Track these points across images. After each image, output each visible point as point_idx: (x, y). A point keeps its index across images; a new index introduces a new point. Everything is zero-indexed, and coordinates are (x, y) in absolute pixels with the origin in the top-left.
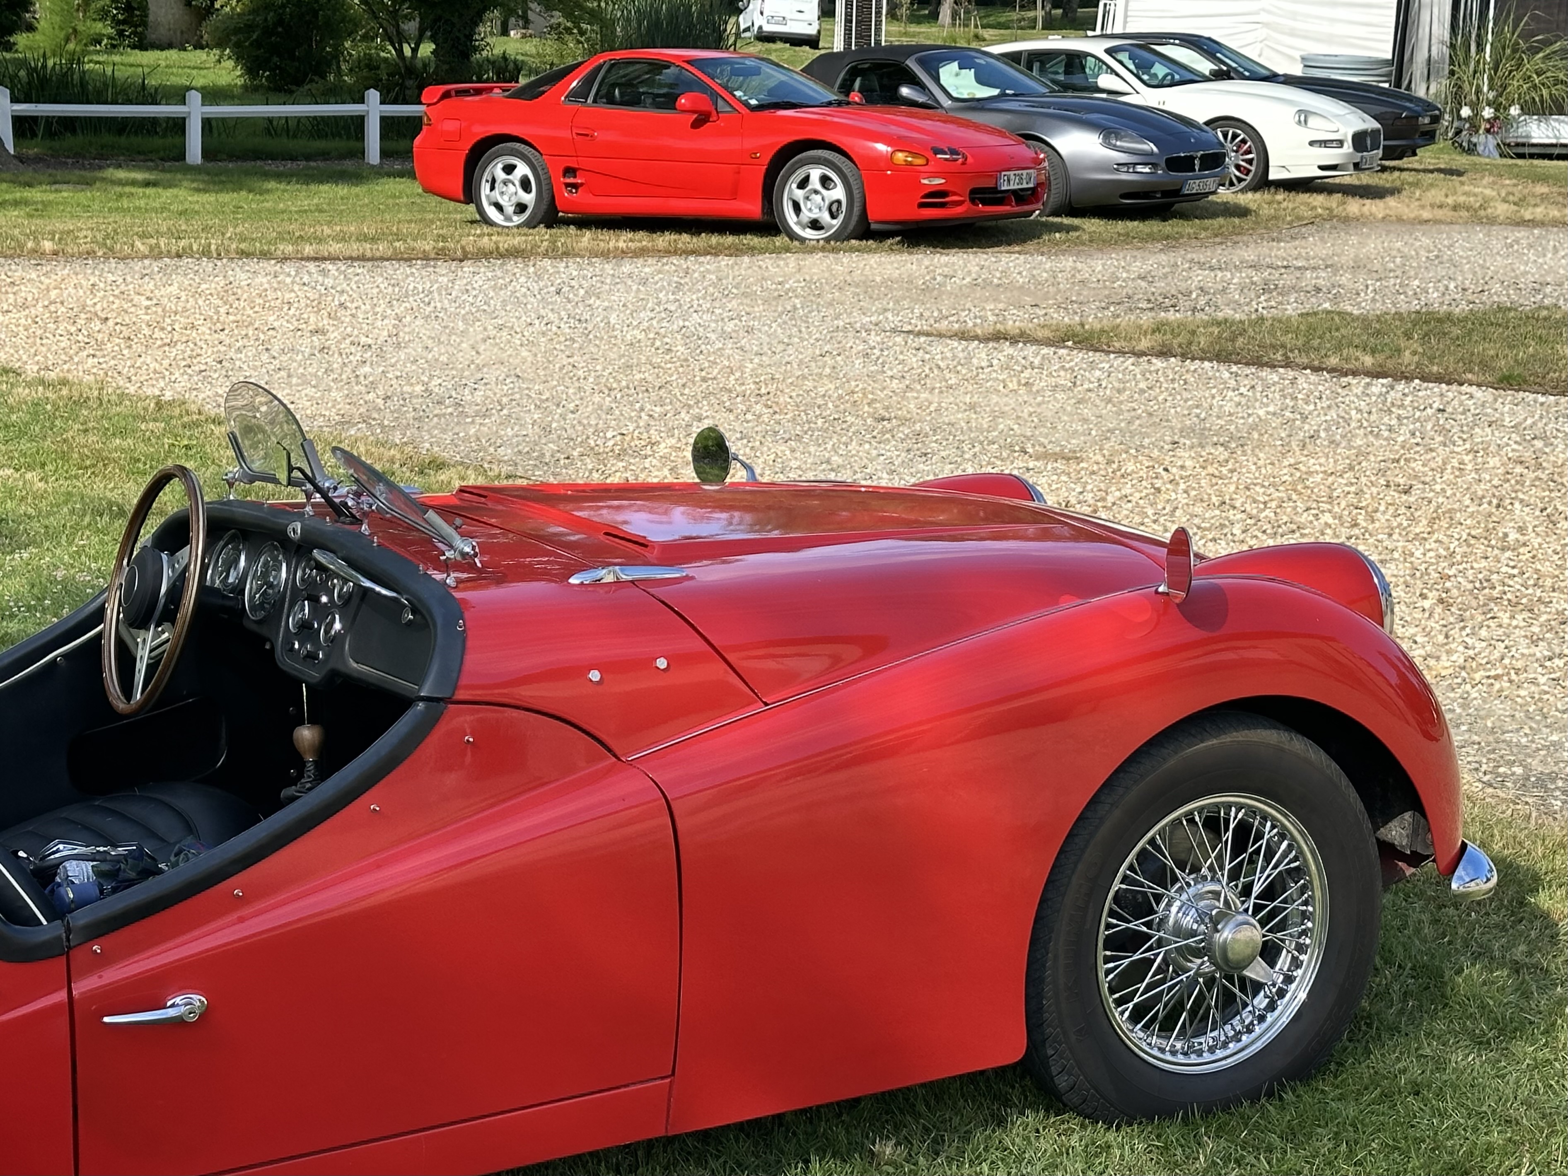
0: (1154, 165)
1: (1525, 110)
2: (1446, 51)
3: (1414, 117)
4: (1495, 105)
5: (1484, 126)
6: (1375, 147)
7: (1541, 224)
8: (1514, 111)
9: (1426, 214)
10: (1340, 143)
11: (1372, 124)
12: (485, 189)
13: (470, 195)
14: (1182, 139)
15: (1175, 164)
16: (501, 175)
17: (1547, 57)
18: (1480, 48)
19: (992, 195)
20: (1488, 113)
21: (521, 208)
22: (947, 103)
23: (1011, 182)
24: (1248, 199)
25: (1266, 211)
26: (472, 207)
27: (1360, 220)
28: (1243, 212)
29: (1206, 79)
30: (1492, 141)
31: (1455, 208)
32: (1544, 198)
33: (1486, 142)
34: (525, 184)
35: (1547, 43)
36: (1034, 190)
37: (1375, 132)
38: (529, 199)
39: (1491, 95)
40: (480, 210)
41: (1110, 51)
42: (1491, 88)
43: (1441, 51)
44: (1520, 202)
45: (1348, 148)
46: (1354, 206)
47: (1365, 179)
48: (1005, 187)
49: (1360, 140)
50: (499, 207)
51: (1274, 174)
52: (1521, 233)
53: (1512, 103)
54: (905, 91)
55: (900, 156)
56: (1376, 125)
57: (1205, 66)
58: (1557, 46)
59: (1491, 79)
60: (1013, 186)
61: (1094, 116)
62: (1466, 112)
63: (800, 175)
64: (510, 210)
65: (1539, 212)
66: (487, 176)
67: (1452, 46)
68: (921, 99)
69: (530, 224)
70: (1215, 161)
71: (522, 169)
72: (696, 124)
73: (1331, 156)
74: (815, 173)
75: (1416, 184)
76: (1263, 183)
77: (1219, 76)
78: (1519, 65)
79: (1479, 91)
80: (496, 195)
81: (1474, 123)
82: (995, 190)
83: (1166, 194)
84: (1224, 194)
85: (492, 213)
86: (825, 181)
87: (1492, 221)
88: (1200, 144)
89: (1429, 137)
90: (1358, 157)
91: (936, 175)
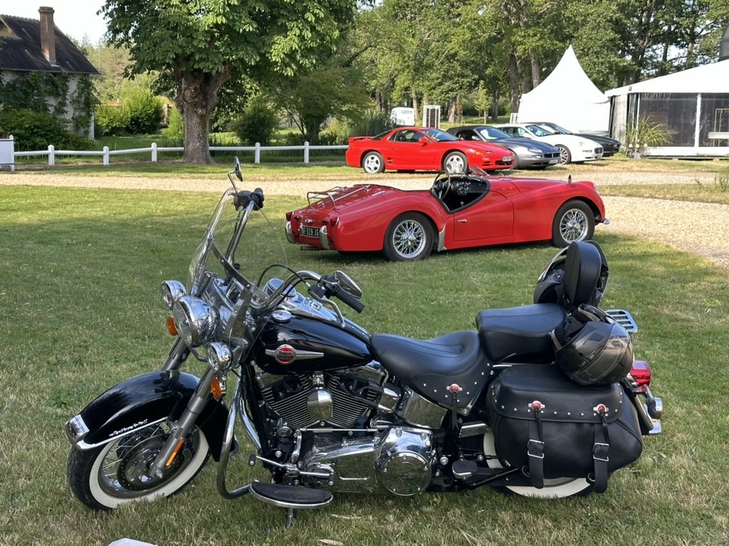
0: (541, 156)
1: (649, 145)
2: (625, 128)
3: (612, 145)
4: (640, 144)
5: (636, 150)
6: (601, 152)
7: (647, 172)
8: (646, 145)
9: (615, 170)
10: (591, 151)
11: (600, 146)
12: (366, 163)
13: (362, 166)
14: (549, 150)
15: (547, 156)
16: (370, 160)
17: (655, 129)
18: (635, 126)
19: (501, 163)
20: (637, 146)
21: (376, 168)
22: (485, 140)
23: (505, 159)
24: (566, 166)
25: (571, 169)
26: (362, 169)
27: (596, 171)
28: (565, 169)
29: (553, 134)
30: (639, 155)
31: (623, 168)
32: (649, 166)
33: (637, 155)
34: (377, 162)
35: (655, 125)
36: (511, 162)
37: (601, 149)
38: (378, 166)
39: (638, 141)
40: (365, 170)
41: (527, 127)
42: (638, 138)
43: (623, 128)
44: (642, 167)
45: (593, 152)
46: (595, 168)
47: (599, 162)
48: (504, 160)
49: (597, 151)
50: (370, 168)
51: (572, 160)
52: (640, 173)
53: (645, 143)
54: (473, 137)
55: (478, 153)
56: (601, 146)
57: (553, 131)
58: (658, 126)
59: (638, 136)
60: (506, 160)
61: (525, 144)
62: (631, 146)
63: (451, 158)
64: (373, 169)
65: (646, 169)
66: (366, 160)
67: (627, 127)
68: (478, 139)
69: (378, 172)
70: (557, 155)
71: (376, 158)
72: (423, 146)
73: (589, 155)
74: (455, 157)
75: (613, 163)
76: (570, 162)
77: (556, 133)
78: (647, 132)
79: (635, 139)
80: (369, 165)
81: (633, 149)
82: (501, 161)
83: (544, 163)
84: (558, 165)
85: (368, 170)
86: (458, 159)
87: (633, 171)
88: (553, 151)
89: (617, 150)
90: (596, 155)
91: (486, 157)
